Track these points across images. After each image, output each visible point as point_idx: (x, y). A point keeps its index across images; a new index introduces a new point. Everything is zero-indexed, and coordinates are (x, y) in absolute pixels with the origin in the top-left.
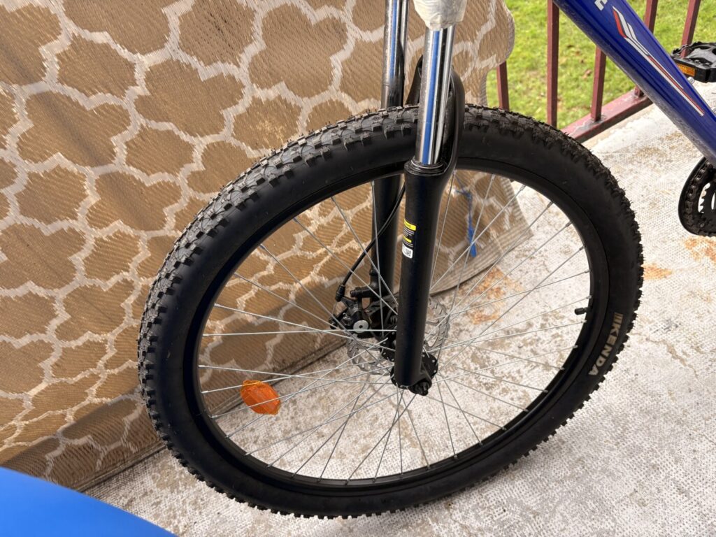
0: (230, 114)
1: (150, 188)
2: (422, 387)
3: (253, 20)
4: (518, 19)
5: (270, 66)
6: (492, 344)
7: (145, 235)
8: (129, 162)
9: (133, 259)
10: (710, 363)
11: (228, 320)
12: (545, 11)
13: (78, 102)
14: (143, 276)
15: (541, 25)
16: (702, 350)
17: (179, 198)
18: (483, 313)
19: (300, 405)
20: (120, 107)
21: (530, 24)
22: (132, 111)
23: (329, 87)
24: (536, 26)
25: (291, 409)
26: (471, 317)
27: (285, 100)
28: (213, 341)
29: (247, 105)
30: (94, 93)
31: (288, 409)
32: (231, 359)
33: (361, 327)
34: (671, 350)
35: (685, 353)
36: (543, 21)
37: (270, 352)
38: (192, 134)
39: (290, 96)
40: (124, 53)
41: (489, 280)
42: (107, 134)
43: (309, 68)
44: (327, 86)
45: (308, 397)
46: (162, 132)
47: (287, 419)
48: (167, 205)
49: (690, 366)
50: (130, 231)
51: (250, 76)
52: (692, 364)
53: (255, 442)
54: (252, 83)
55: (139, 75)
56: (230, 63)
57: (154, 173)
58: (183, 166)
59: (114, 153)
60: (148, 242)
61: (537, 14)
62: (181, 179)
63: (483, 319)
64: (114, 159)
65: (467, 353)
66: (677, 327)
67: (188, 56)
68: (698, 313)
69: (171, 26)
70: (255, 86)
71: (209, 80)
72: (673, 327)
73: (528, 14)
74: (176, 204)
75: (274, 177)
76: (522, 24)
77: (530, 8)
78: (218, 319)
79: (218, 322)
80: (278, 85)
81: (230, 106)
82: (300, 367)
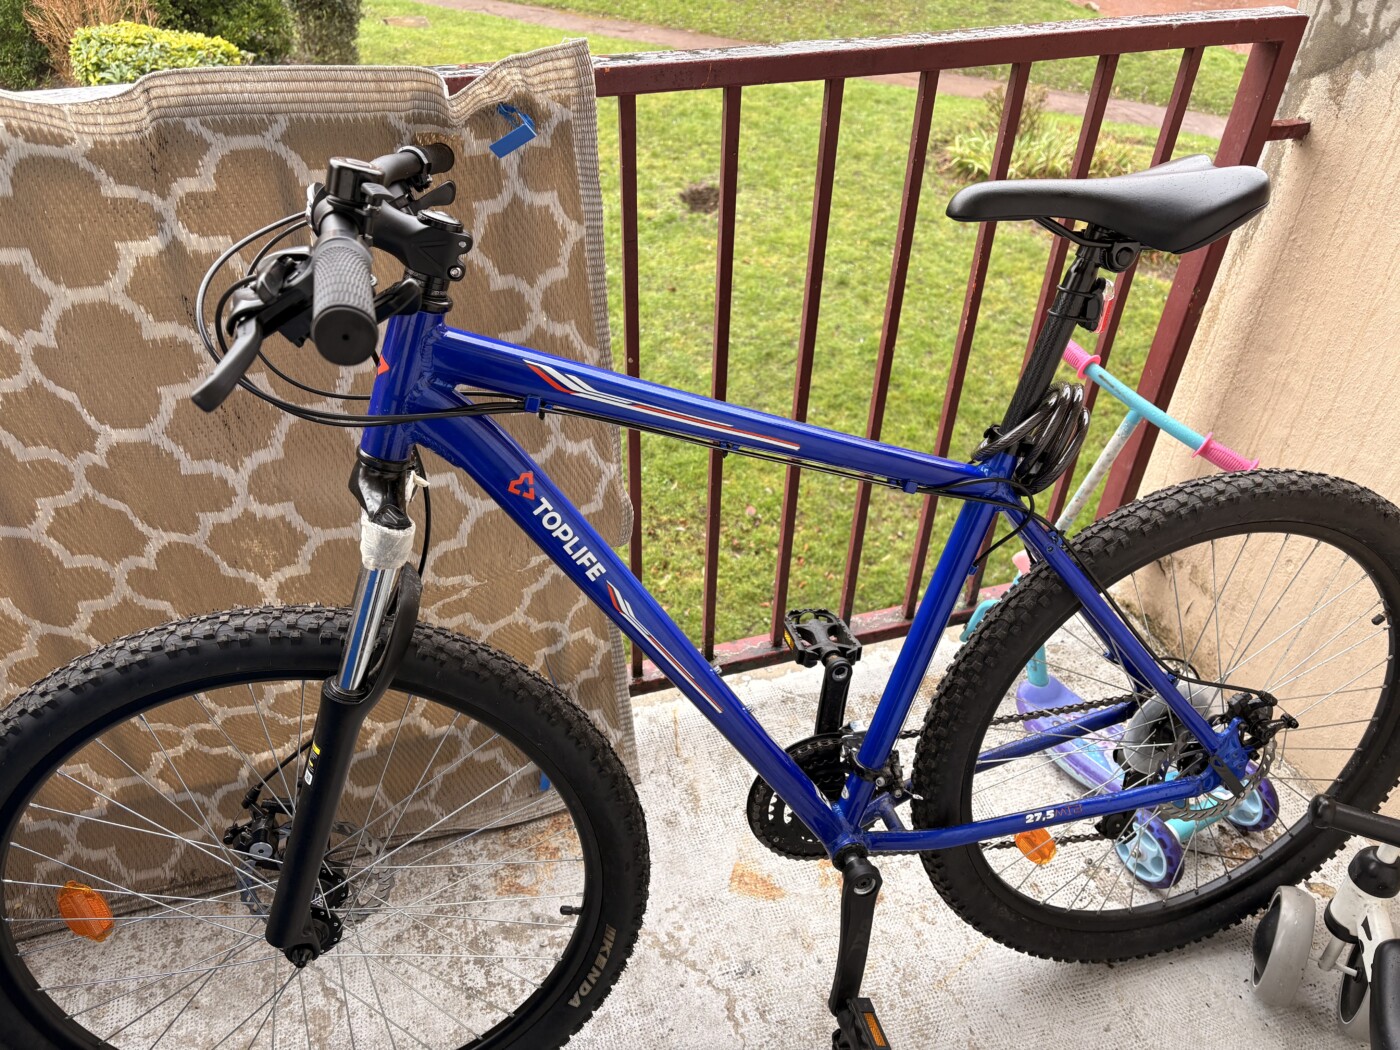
0: (209, 519)
1: (70, 571)
2: (302, 956)
3: (277, 423)
4: (896, 402)
5: (280, 480)
6: (507, 932)
7: (39, 627)
8: (51, 532)
9: (9, 655)
10: (768, 1038)
11: (128, 782)
12: (939, 404)
13: (9, 450)
14: (14, 681)
15: (928, 424)
16: (768, 1017)
17: (108, 594)
18: (518, 881)
19: (186, 950)
20: (65, 468)
21: (912, 417)
22: (80, 477)
23: (353, 524)
24: (919, 423)
25: (169, 952)
26: (499, 882)
27: (290, 523)
28: (92, 807)
29: (235, 516)
30: (36, 444)
31: (165, 950)
32: (111, 845)
33: (261, 851)
34: (730, 1008)
35: (744, 1015)
36: (932, 420)
37: (178, 852)
38: (150, 524)
39: (297, 521)
40: (91, 421)
41: (551, 832)
42: (33, 492)
43: (332, 496)
44: (351, 521)
45: (203, 940)
46: (111, 510)
47: (155, 967)
48: (85, 599)
49: (742, 1036)
50: (18, 616)
51: (249, 485)
52: (746, 1034)
53: (89, 989)
54: (250, 493)
55: (101, 445)
56: (226, 465)
57: (82, 553)
58: (127, 557)
59: (34, 517)
60: (41, 637)
61: (925, 405)
62: (120, 571)
63: (513, 890)
64: (31, 523)
65: (467, 935)
66: (753, 974)
67: (173, 445)
68: (787, 963)
69: (162, 408)
70: (251, 497)
71: (192, 476)
72: (749, 973)
73: (912, 401)
74: (100, 601)
75: (173, 648)
76: (899, 413)
77: (918, 392)
78: (111, 776)
79: (110, 781)
80: (285, 504)
81: (211, 511)
82: (214, 888)
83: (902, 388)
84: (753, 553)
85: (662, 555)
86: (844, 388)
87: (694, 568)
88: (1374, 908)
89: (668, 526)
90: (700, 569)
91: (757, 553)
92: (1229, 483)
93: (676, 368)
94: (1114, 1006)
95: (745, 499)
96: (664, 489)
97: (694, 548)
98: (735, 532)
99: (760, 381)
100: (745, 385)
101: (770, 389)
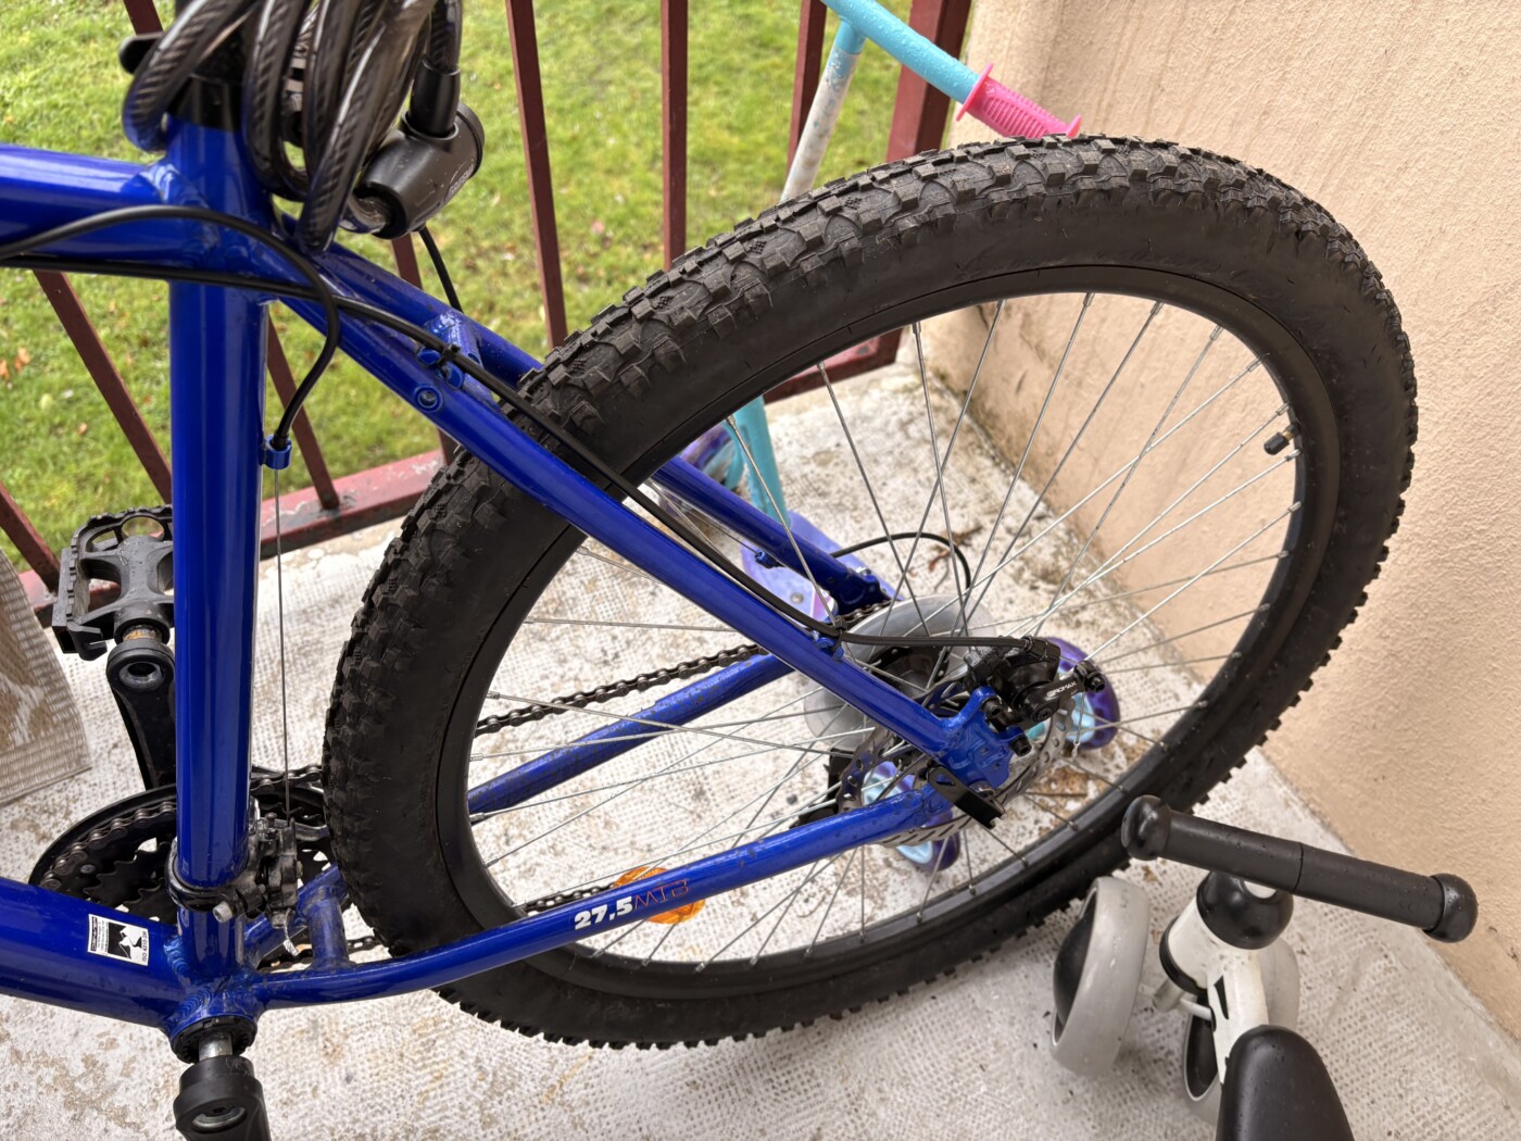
83: (785, 53)
84: (603, 284)
85: (485, 294)
86: (710, 55)
87: (529, 307)
88: (1237, 963)
89: (492, 254)
90: (537, 309)
91: (609, 283)
92: (930, 179)
93: (487, 34)
94: (835, 1090)
95: (589, 212)
96: (482, 204)
97: (528, 282)
98: (579, 256)
99: (602, 49)
100: (581, 55)
101: (614, 60)
